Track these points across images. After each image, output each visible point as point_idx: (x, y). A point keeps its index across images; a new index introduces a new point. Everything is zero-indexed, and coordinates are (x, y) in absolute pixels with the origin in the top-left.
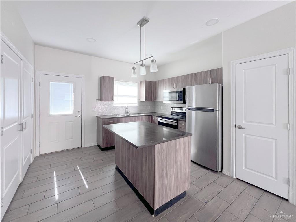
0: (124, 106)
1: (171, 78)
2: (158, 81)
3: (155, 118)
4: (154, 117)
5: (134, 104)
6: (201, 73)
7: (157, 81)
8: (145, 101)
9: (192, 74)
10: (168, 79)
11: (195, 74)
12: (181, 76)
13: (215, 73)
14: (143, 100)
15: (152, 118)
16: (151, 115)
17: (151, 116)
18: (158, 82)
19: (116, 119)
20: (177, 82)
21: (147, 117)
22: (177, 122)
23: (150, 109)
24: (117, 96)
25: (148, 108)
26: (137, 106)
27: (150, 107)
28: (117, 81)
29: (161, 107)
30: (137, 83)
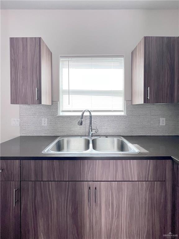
8: (146, 100)
23: (164, 125)
24: (69, 92)
25: (159, 123)
26: (123, 116)
27: (164, 119)
28: (67, 59)
30: (123, 59)
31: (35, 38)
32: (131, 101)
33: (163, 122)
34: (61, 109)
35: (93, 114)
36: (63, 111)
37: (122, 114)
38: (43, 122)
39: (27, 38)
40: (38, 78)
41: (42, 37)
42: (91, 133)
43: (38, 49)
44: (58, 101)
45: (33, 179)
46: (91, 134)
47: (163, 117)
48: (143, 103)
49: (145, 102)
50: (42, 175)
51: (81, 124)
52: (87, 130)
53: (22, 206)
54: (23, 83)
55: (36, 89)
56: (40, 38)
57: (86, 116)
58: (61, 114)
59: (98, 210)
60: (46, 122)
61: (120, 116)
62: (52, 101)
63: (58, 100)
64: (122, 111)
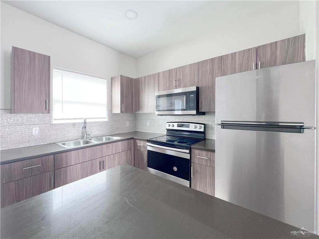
0: (79, 123)
1: (170, 71)
2: (145, 77)
3: (140, 144)
4: (138, 141)
5: (100, 118)
6: (234, 55)
7: (142, 77)
8: (121, 111)
9: (213, 60)
10: (164, 72)
11: (221, 58)
12: (191, 65)
13: (269, 52)
14: (117, 110)
15: (135, 144)
16: (133, 138)
17: (133, 140)
18: (143, 79)
19: (52, 156)
20: (181, 77)
21: (126, 142)
22: (190, 153)
23: (128, 126)
24: (63, 102)
25: (126, 125)
26: (106, 122)
27: (128, 122)
28: (61, 71)
29: (148, 122)
30: (106, 80)
32: (112, 111)
33: (128, 124)
36: (55, 119)
37: (106, 120)
38: (33, 131)
40: (47, 91)
42: (86, 135)
43: (48, 65)
45: (65, 166)
46: (85, 137)
47: (128, 121)
48: (120, 113)
52: (80, 134)
56: (49, 57)
60: (37, 131)
61: (104, 122)
63: (52, 109)
64: (105, 118)
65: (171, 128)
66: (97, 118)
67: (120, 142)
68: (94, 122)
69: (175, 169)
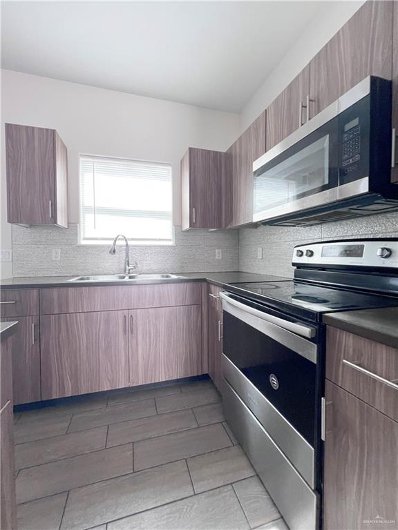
8: (192, 224)
10: (276, 101)
16: (204, 280)
17: (204, 284)
23: (221, 258)
24: (95, 211)
25: (215, 256)
27: (220, 250)
28: (91, 160)
29: (259, 249)
30: (170, 168)
31: (47, 130)
32: (181, 226)
33: (218, 254)
34: (82, 237)
35: (130, 243)
36: (85, 239)
37: (171, 243)
38: (53, 254)
39: (33, 128)
40: (52, 187)
41: (57, 131)
42: (128, 268)
43: (51, 145)
44: (77, 223)
45: (56, 311)
46: (127, 271)
47: (219, 248)
49: (190, 226)
50: (68, 306)
51: (114, 252)
52: (123, 266)
53: (43, 346)
54: (28, 193)
55: (50, 202)
56: (54, 131)
57: (121, 246)
58: (83, 242)
59: (134, 341)
60: (59, 255)
61: (169, 246)
62: (68, 223)
63: (78, 221)
64: (170, 240)
65: (305, 260)
66: (155, 240)
67: (173, 285)
68: (147, 247)
69: (274, 381)
